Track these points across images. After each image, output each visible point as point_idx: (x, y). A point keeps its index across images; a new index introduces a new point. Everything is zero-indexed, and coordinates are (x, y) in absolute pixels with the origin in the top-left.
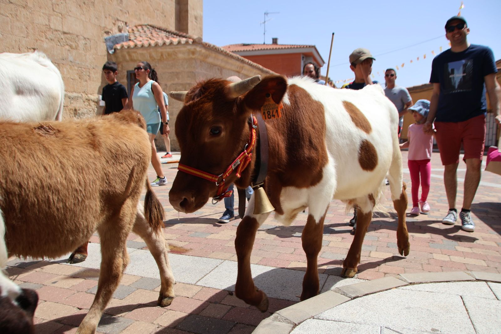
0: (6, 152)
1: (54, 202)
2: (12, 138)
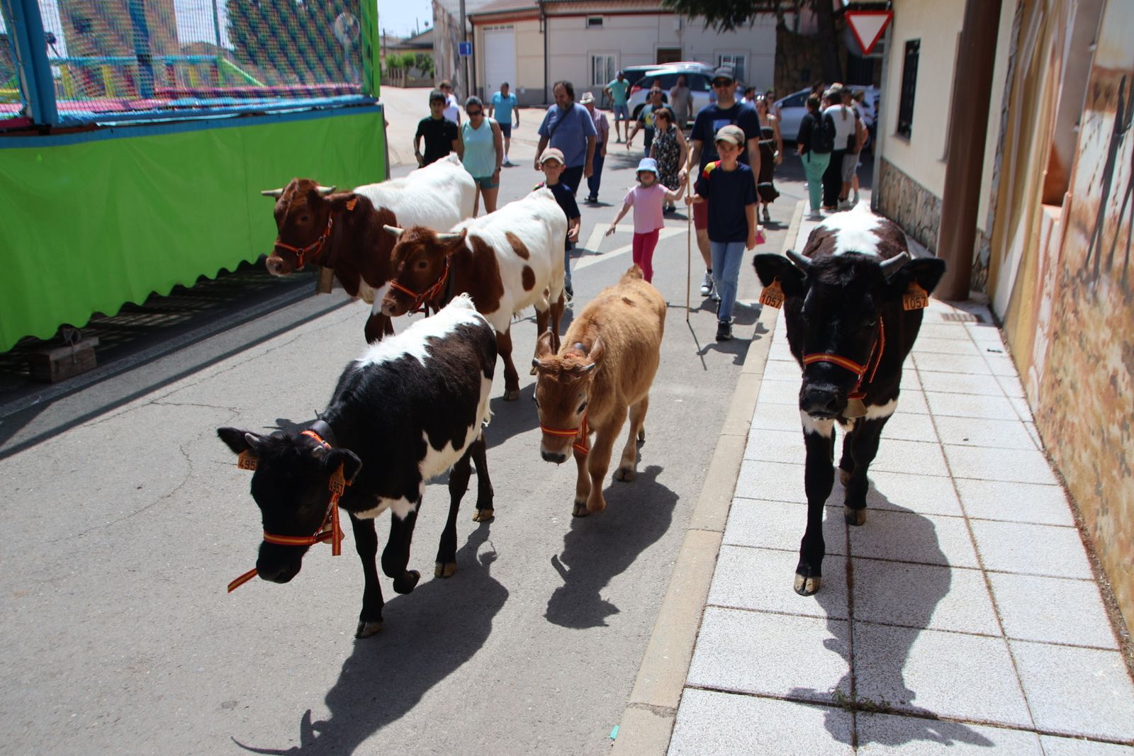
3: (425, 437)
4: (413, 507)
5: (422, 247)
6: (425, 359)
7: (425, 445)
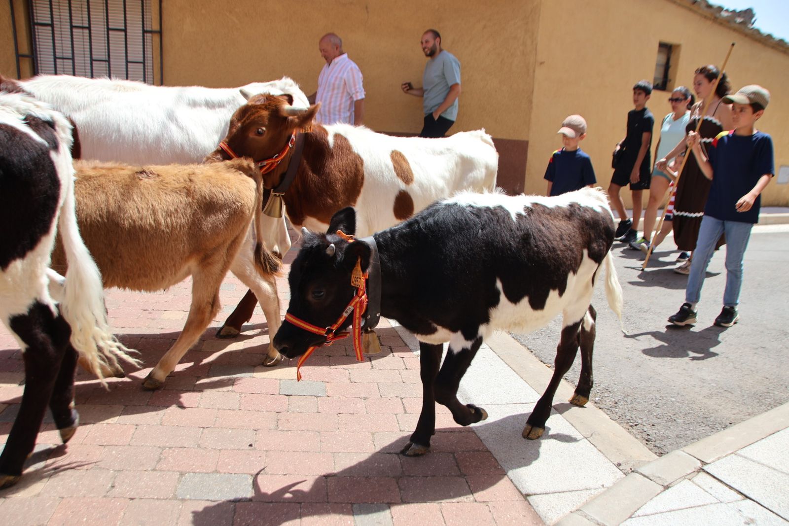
0: (111, 194)
1: (143, 240)
2: (117, 182)
3: (499, 285)
4: (468, 345)
5: (265, 113)
6: (519, 216)
7: (498, 293)
